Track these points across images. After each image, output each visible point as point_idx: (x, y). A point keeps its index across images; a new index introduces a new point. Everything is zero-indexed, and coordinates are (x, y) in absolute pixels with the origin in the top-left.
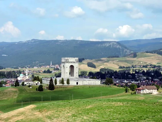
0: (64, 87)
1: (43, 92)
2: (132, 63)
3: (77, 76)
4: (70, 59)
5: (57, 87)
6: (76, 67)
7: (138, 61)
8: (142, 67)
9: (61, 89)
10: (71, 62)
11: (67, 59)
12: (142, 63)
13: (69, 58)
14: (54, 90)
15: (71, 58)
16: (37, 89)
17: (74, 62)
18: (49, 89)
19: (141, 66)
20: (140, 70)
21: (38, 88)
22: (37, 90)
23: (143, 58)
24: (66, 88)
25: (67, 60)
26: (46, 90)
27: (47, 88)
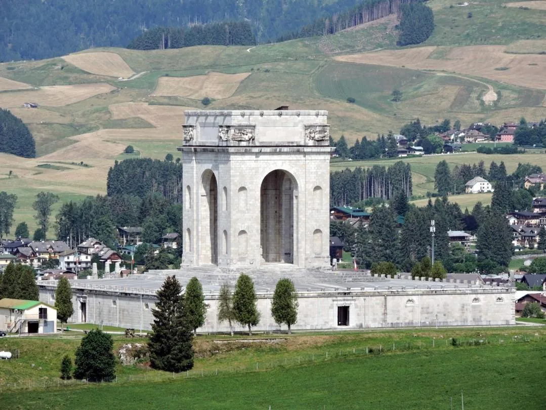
0: (259, 349)
1: (113, 383)
2: (397, 96)
3: (318, 257)
4: (265, 125)
5: (206, 346)
6: (311, 187)
7: (450, 80)
8: (508, 140)
9: (239, 363)
10: (276, 149)
11: (243, 121)
12: (490, 97)
13: (254, 117)
14: (190, 366)
15: (271, 115)
16: (66, 363)
17: (297, 149)
18: (154, 366)
19: (493, 132)
20: (511, 170)
21: (73, 357)
22: (65, 375)
23: (497, 53)
24: (274, 350)
25: (240, 128)
26: (135, 369)
27: (137, 354)
